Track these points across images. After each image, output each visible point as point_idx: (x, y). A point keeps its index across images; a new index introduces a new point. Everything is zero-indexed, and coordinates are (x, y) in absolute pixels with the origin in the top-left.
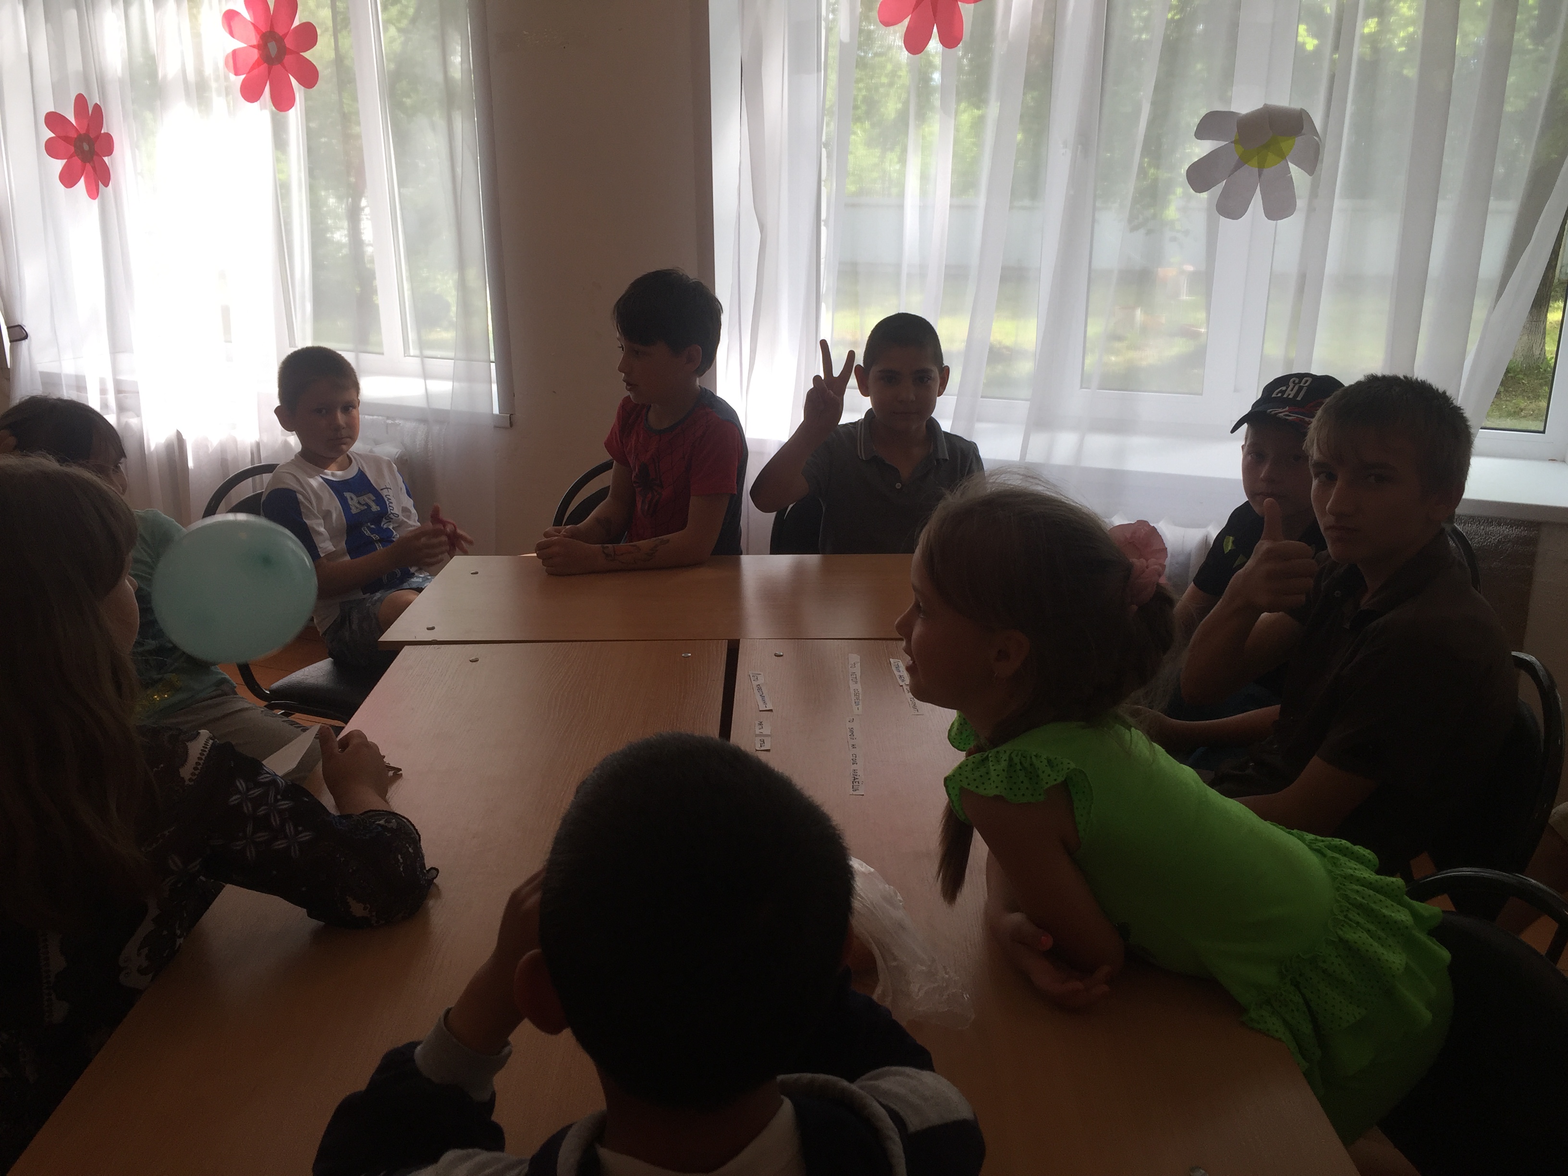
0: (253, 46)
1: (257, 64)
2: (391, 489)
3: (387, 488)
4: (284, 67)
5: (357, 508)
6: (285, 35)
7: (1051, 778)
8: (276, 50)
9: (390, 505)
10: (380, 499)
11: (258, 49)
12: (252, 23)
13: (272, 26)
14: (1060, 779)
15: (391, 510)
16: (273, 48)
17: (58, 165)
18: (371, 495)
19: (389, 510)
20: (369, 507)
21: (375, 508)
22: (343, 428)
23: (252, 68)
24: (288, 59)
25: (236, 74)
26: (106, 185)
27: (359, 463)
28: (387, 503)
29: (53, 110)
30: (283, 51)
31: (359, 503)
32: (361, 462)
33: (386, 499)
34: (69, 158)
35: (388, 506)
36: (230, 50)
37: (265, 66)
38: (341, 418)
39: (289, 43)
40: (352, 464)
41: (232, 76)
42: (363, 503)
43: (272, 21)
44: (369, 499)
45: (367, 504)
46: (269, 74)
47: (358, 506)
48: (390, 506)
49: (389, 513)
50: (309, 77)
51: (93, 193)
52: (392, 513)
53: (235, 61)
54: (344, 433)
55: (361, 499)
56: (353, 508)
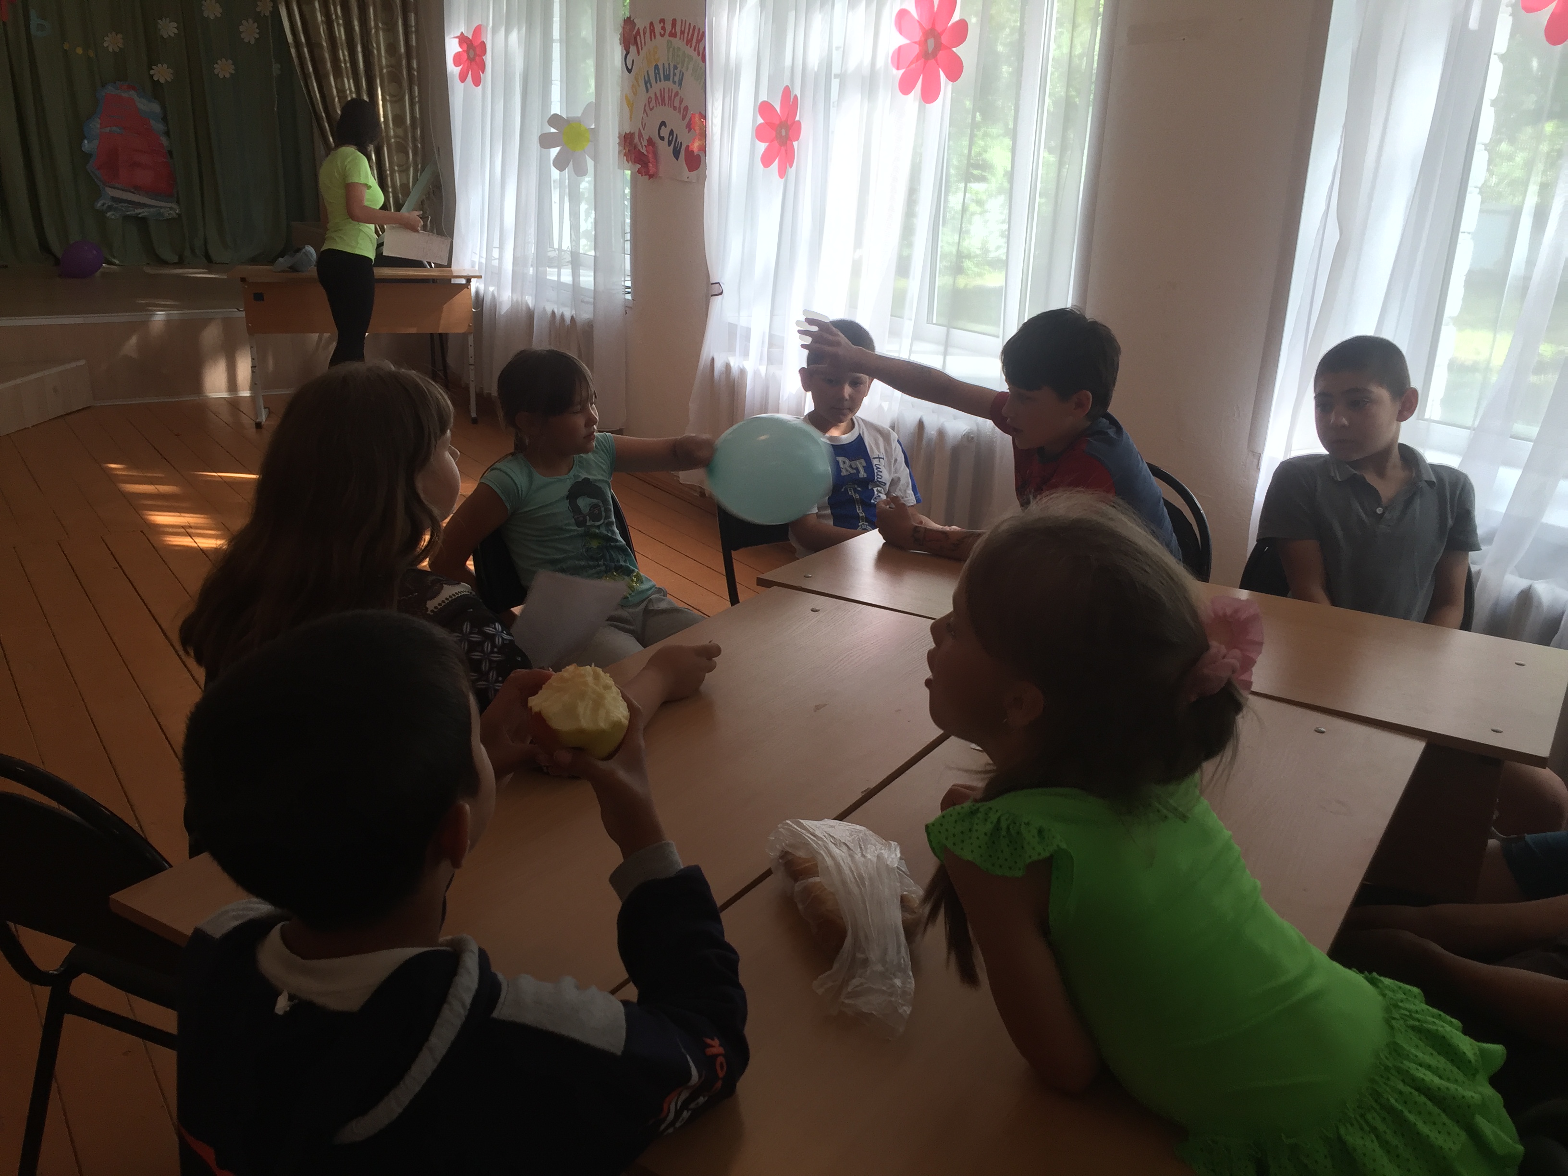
0: (915, 43)
1: (918, 58)
2: (883, 459)
3: (879, 458)
4: (936, 61)
5: (847, 471)
6: (944, 31)
7: (1036, 851)
8: (933, 46)
9: (879, 473)
10: (869, 468)
11: (919, 45)
12: (918, 22)
13: (933, 24)
14: (1046, 854)
15: (878, 478)
16: (931, 43)
17: (762, 147)
18: (863, 461)
19: (876, 478)
20: (858, 472)
21: (863, 474)
22: (847, 400)
23: (911, 63)
24: (941, 54)
25: (898, 69)
26: (791, 167)
27: (861, 430)
28: (876, 471)
29: (766, 100)
30: (939, 46)
31: (851, 466)
32: (863, 430)
33: (875, 468)
34: (771, 141)
35: (876, 474)
36: (896, 46)
37: (921, 62)
38: (847, 390)
39: (944, 39)
40: (854, 429)
41: (895, 71)
42: (854, 466)
43: (934, 19)
44: (860, 464)
45: (857, 469)
46: (924, 69)
47: (849, 469)
48: (878, 475)
49: (876, 480)
50: (955, 71)
51: (782, 173)
52: (878, 481)
53: (898, 57)
54: (846, 404)
55: (853, 463)
56: (844, 471)
